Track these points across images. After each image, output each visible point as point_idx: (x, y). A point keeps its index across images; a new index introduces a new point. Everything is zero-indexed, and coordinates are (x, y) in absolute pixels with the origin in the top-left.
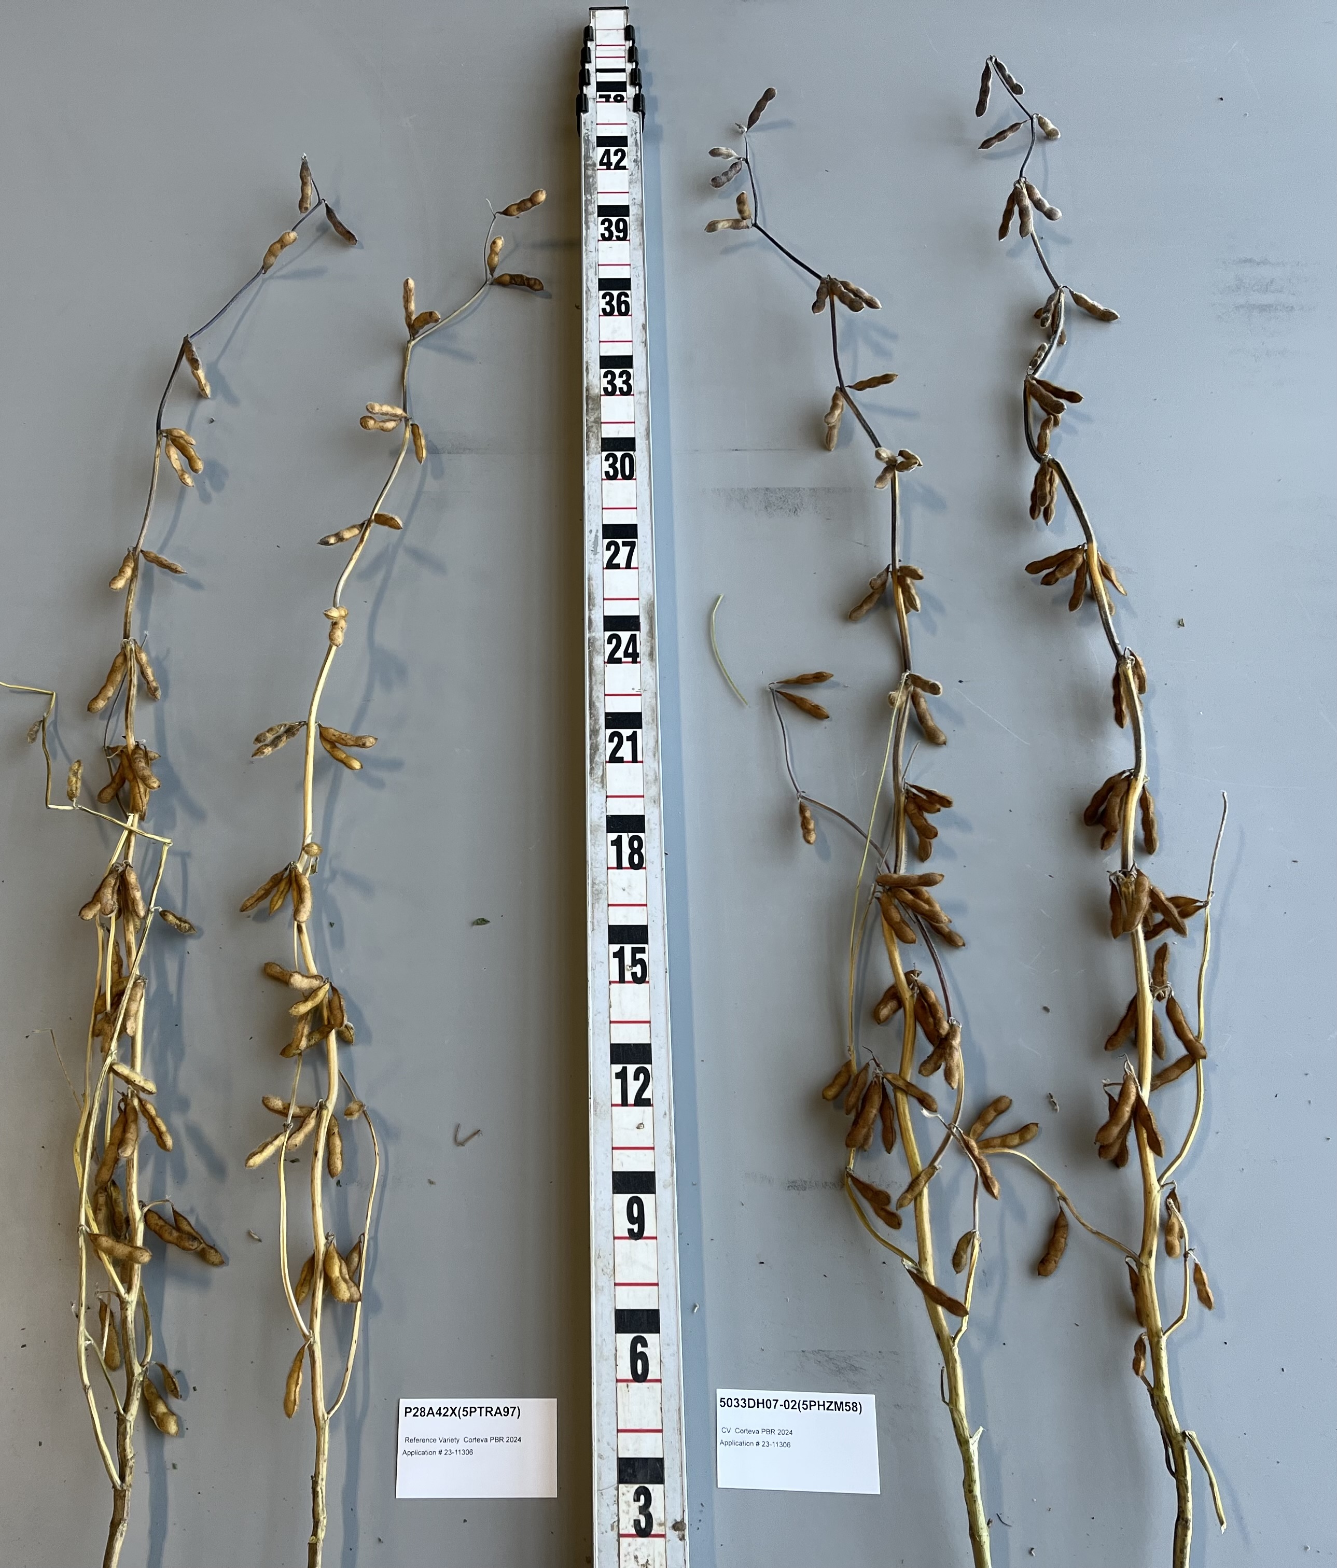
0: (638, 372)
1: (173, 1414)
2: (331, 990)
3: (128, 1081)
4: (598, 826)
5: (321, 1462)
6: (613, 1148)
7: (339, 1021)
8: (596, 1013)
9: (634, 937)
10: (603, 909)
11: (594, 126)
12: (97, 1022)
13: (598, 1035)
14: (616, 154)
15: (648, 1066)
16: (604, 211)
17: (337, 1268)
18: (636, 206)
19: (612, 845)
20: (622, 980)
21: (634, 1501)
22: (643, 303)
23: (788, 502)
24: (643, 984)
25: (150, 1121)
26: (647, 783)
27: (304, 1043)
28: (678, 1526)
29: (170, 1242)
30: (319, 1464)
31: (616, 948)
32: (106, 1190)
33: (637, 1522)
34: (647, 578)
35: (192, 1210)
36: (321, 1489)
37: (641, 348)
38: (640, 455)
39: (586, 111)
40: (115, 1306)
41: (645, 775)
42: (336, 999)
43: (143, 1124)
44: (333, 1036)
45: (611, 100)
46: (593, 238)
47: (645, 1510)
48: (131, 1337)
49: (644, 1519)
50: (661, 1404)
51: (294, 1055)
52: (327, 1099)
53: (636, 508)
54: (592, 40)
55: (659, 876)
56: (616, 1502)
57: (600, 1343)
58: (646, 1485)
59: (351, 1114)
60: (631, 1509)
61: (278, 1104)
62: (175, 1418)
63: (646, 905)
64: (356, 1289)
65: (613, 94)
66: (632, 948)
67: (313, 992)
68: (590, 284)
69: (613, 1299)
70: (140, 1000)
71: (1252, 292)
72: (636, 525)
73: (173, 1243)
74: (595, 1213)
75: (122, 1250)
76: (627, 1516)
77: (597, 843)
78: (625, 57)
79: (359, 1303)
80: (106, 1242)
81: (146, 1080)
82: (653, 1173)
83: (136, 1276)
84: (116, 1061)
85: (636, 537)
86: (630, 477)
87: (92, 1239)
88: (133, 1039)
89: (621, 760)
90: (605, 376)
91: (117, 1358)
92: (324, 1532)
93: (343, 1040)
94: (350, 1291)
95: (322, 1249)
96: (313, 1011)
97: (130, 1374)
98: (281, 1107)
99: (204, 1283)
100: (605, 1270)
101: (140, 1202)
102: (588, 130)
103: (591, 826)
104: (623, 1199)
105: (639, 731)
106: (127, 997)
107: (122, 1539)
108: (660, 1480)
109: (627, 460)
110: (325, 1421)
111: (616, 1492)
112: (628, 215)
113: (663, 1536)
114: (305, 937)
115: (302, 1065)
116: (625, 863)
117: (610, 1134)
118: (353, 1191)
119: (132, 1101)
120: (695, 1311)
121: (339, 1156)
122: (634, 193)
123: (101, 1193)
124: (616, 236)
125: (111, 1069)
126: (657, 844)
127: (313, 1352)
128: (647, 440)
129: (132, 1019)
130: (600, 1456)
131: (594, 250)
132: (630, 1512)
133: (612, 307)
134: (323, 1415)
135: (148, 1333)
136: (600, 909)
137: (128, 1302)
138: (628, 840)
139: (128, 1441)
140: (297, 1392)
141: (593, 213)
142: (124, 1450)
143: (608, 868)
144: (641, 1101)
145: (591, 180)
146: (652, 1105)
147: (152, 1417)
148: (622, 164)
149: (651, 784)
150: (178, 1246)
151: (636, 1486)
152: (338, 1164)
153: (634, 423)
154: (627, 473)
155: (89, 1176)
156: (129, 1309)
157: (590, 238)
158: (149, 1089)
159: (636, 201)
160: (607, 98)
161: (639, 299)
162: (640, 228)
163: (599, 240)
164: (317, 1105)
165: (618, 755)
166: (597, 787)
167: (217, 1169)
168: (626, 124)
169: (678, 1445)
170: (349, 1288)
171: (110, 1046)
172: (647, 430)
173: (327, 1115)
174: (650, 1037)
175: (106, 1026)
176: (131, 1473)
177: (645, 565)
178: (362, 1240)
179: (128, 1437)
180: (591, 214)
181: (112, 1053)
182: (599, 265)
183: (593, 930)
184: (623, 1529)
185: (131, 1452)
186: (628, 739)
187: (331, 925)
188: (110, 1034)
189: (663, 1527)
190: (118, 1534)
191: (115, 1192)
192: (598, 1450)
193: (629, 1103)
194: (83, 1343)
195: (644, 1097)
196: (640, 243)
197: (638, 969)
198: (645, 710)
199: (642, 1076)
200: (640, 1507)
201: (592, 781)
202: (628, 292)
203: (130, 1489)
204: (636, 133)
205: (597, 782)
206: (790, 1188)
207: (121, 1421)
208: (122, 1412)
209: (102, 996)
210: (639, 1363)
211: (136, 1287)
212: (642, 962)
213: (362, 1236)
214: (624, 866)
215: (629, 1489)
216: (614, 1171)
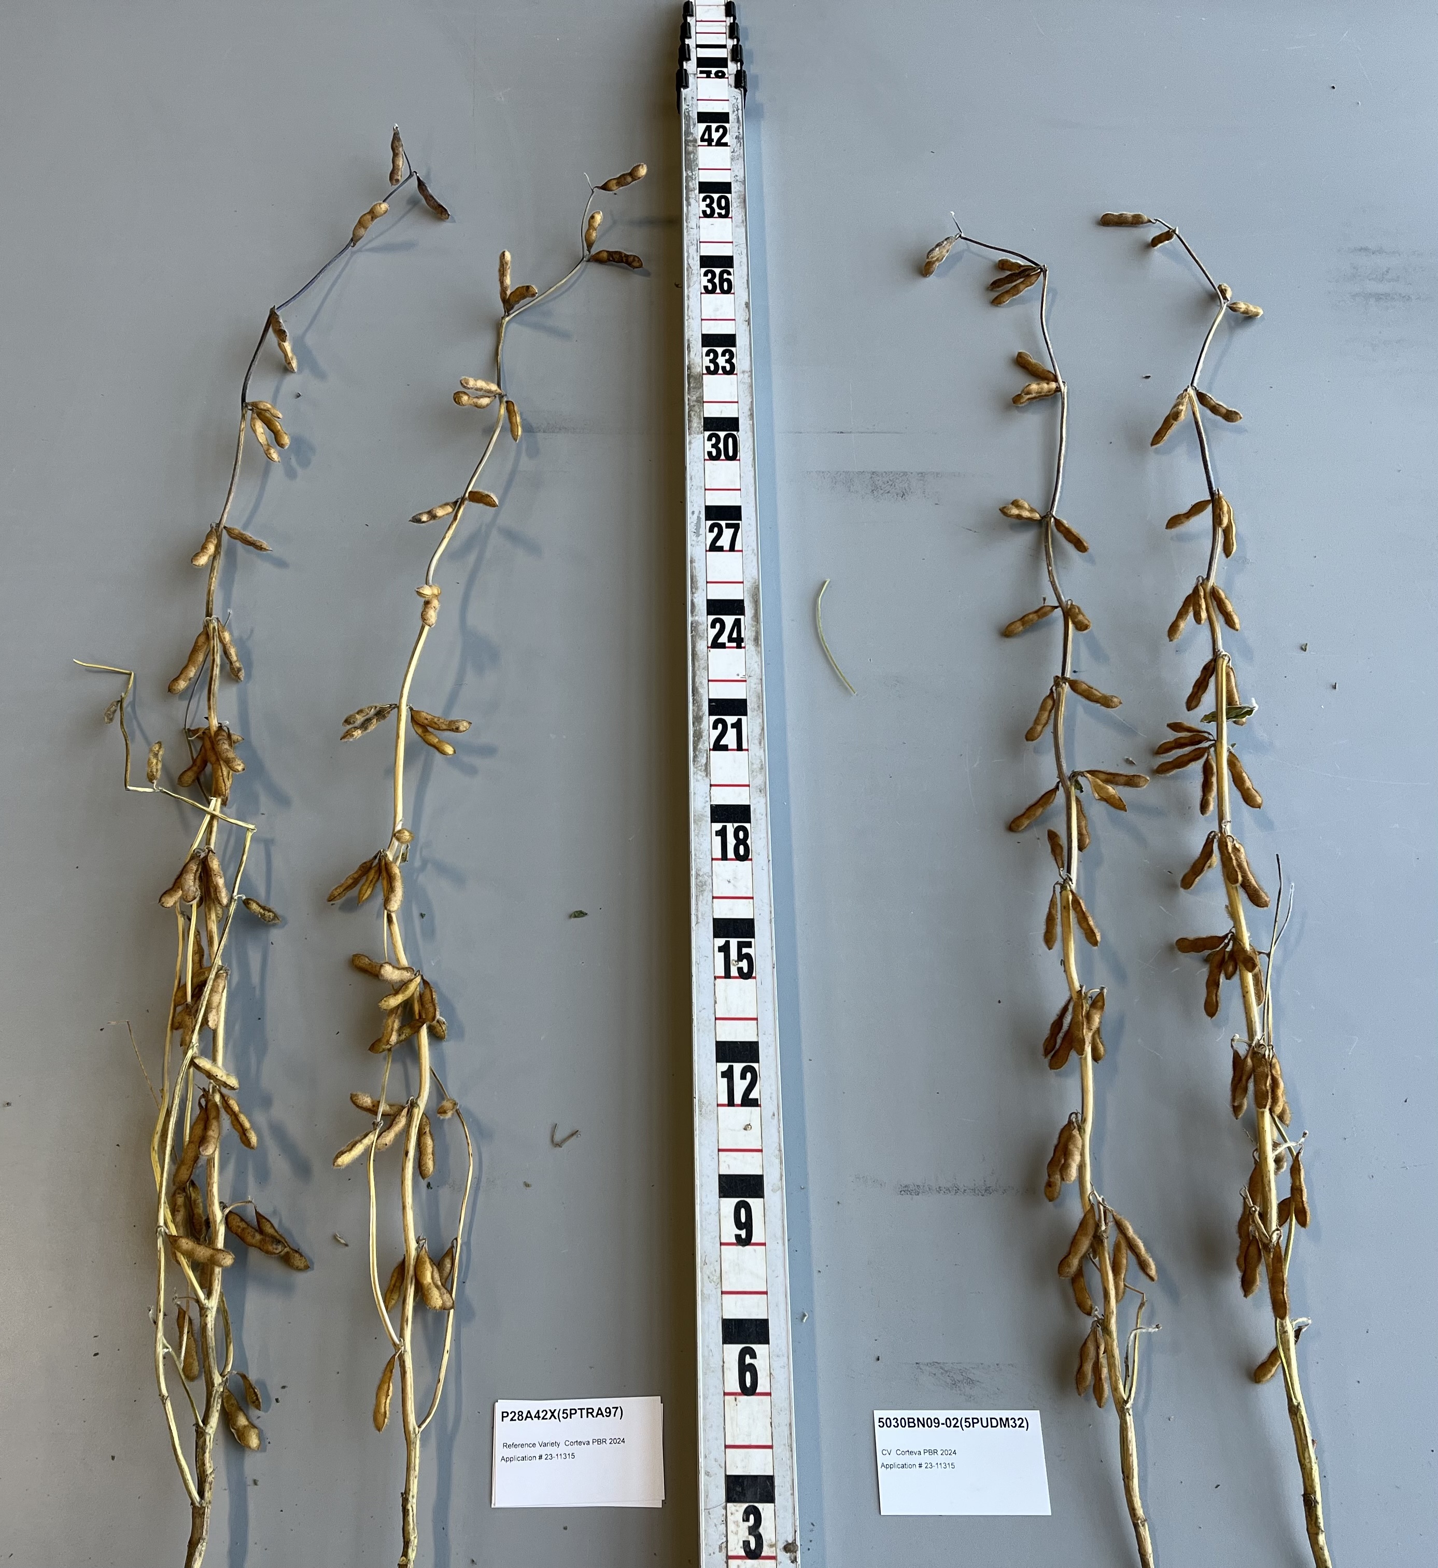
0: (741, 350)
1: (254, 1427)
2: (422, 984)
3: (209, 1075)
4: (702, 815)
5: (412, 1478)
6: (719, 1150)
7: (430, 1016)
8: (700, 1009)
9: (740, 931)
10: (707, 901)
11: (695, 101)
12: (176, 1015)
13: (703, 1031)
14: (717, 130)
15: (755, 1065)
16: (706, 187)
17: (429, 1275)
18: (739, 183)
19: (716, 835)
20: (727, 975)
21: (744, 1521)
22: (746, 282)
23: (895, 486)
24: (749, 980)
25: (233, 1116)
26: (753, 771)
27: (394, 1038)
28: (789, 1548)
29: (252, 1245)
30: (409, 1480)
31: (721, 942)
32: (184, 1190)
33: (746, 1544)
34: (752, 561)
35: (275, 1212)
36: (412, 1507)
37: (744, 326)
38: (744, 435)
39: (686, 86)
40: (194, 1312)
41: (750, 764)
42: (428, 992)
43: (225, 1119)
44: (424, 1031)
45: (712, 75)
46: (695, 215)
47: (754, 1530)
48: (211, 1345)
49: (754, 1539)
50: (771, 1418)
51: (384, 1050)
52: (419, 1097)
53: (740, 490)
54: (692, 15)
55: (766, 868)
56: (724, 1522)
57: (706, 1354)
58: (756, 1505)
59: (445, 1112)
60: (739, 1530)
61: (367, 1101)
62: (256, 1431)
63: (752, 898)
64: (449, 1296)
65: (714, 70)
66: (738, 942)
67: (404, 985)
68: (691, 261)
69: (720, 1308)
70: (223, 992)
71: (1368, 281)
72: (740, 507)
73: (256, 1247)
74: (701, 1218)
75: (202, 1252)
76: (736, 1537)
77: (701, 833)
78: (726, 33)
79: (452, 1311)
80: (186, 1244)
81: (228, 1075)
82: (761, 1177)
83: (217, 1281)
84: (197, 1055)
85: (740, 519)
86: (734, 458)
87: (172, 1242)
88: (215, 1032)
89: (725, 748)
90: (708, 354)
91: (196, 1368)
92: (415, 1552)
93: (435, 1036)
94: (442, 1299)
95: (413, 1253)
96: (403, 1005)
97: (210, 1384)
98: (371, 1105)
99: (287, 1289)
100: (712, 1278)
101: (221, 1203)
102: (688, 105)
103: (695, 816)
104: (730, 1203)
105: (744, 718)
106: (210, 988)
107: (201, 1559)
108: (770, 1499)
109: (730, 440)
110: (416, 1435)
111: (724, 1512)
112: (730, 192)
113: (774, 1558)
114: (396, 928)
115: (392, 1061)
116: (731, 854)
117: (716, 1135)
118: (444, 1193)
119: (213, 1097)
120: (804, 1321)
121: (430, 1156)
122: (736, 171)
123: (179, 1193)
124: (718, 213)
125: (192, 1063)
126: (763, 835)
127: (404, 1362)
128: (751, 420)
129: (214, 1012)
130: (707, 1474)
131: (695, 227)
132: (739, 1533)
133: (714, 285)
134: (414, 1429)
135: (229, 1341)
136: (704, 902)
137: (208, 1308)
138: (733, 830)
139: (207, 1455)
140: (387, 1404)
141: (694, 189)
142: (204, 1464)
143: (713, 859)
144: (748, 1101)
145: (692, 156)
146: (760, 1106)
147: (232, 1430)
148: (723, 141)
149: (756, 772)
150: (261, 1249)
151: (745, 1505)
152: (430, 1164)
153: (737, 402)
154: (731, 454)
155: (169, 1175)
156: (209, 1316)
157: (691, 215)
158: (231, 1085)
159: (738, 178)
160: (708, 74)
161: (741, 277)
162: (742, 205)
163: (700, 217)
164: (407, 1103)
165: (722, 743)
166: (701, 775)
167: (302, 1169)
168: (728, 100)
169: (789, 1462)
170: (441, 1295)
171: (191, 1039)
172: (751, 409)
173: (418, 1113)
174: (758, 1035)
175: (187, 1018)
176: (210, 1489)
177: (750, 548)
178: (455, 1245)
179: (207, 1451)
180: (692, 191)
181: (193, 1047)
182: (700, 242)
183: (697, 923)
184: (731, 1551)
185: (210, 1467)
186: (733, 726)
187: (422, 916)
188: (191, 1026)
189: (774, 1548)
190: (197, 1554)
191: (195, 1193)
192: (706, 1466)
193: (735, 1103)
194: (161, 1351)
195: (751, 1097)
196: (743, 221)
197: (744, 964)
198: (750, 696)
199: (749, 1075)
200: (749, 1527)
201: (695, 770)
202: (731, 270)
203: (210, 1507)
204: (737, 110)
205: (700, 770)
206: (903, 1192)
207: (200, 1434)
208: (201, 1424)
209: (182, 987)
210: (748, 1375)
211: (216, 1293)
212: (748, 957)
213: (455, 1241)
214: (729, 857)
215: (737, 1508)
216: (720, 1173)
